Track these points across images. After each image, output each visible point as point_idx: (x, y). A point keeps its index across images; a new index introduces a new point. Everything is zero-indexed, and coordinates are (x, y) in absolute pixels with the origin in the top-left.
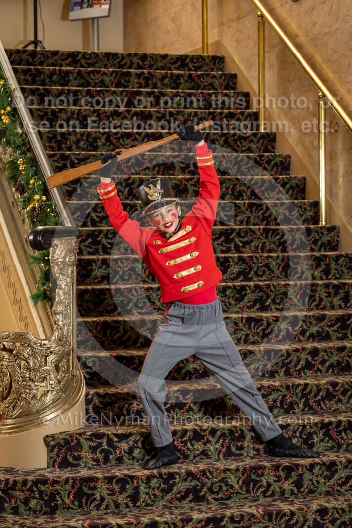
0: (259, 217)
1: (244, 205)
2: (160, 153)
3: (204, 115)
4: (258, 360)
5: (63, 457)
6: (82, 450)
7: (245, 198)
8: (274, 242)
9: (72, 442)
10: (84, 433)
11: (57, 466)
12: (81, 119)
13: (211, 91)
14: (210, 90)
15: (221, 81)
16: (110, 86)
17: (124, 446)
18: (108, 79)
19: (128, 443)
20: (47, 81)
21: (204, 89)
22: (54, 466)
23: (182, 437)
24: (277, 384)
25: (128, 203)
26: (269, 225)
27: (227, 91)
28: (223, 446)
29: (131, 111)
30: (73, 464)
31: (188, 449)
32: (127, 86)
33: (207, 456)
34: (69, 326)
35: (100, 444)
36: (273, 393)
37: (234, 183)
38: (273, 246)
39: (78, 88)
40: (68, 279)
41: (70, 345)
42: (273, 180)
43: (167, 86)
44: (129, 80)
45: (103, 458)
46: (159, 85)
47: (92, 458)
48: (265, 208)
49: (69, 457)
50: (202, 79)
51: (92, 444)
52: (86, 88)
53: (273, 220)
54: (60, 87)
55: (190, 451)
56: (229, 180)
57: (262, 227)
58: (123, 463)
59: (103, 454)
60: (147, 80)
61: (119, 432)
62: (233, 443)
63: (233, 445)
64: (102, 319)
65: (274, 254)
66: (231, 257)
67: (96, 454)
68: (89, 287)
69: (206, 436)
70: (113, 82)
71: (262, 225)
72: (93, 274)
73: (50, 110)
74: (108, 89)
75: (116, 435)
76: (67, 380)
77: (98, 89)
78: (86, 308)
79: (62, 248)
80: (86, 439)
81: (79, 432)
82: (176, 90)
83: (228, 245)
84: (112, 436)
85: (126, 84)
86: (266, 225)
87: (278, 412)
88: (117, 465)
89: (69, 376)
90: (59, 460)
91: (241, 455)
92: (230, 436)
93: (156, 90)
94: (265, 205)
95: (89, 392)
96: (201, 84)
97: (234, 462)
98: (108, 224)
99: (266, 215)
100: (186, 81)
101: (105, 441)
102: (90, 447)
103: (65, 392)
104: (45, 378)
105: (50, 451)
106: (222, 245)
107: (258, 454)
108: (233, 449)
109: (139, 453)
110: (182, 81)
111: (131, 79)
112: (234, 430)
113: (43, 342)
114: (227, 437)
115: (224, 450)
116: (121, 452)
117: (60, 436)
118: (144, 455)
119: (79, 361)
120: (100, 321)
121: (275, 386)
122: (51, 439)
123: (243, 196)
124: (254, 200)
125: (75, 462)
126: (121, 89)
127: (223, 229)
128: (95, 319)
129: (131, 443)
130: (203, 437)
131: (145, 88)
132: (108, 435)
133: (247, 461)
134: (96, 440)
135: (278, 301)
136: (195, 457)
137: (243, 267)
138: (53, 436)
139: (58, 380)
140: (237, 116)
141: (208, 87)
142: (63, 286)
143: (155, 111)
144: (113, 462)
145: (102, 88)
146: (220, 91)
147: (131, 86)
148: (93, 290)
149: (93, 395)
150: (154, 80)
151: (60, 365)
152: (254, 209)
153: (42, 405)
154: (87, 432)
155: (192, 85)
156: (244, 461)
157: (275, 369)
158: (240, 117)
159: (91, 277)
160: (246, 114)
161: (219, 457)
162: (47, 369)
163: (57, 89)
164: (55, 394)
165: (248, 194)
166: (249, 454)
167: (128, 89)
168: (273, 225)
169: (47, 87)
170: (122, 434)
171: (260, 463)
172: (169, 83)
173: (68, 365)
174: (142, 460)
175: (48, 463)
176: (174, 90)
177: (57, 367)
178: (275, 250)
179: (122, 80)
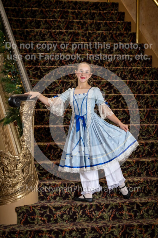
0: (134, 89)
1: (127, 83)
2: (83, 54)
3: (107, 34)
4: (132, 167)
5: (25, 219)
6: (36, 215)
7: (127, 78)
8: (143, 103)
9: (31, 210)
10: (37, 206)
11: (22, 223)
12: (42, 35)
13: (111, 22)
14: (110, 20)
15: (116, 16)
16: (58, 18)
17: (59, 213)
18: (57, 15)
19: (60, 212)
20: (24, 15)
21: (107, 20)
22: (20, 223)
23: (90, 209)
24: (142, 180)
25: (65, 81)
26: (140, 94)
27: (119, 22)
28: (112, 214)
29: (68, 32)
30: (31, 222)
31: (93, 215)
32: (67, 18)
33: (103, 219)
34: (30, 148)
35: (45, 212)
36: (139, 185)
37: (122, 71)
38: (141, 105)
39: (40, 19)
40: (30, 123)
41: (30, 158)
42: (142, 69)
43: (88, 19)
44: (68, 15)
45: (47, 220)
46: (84, 18)
47: (41, 219)
48: (138, 84)
49: (28, 218)
50: (106, 15)
51: (41, 212)
52: (45, 20)
53: (142, 91)
54: (31, 19)
55: (94, 216)
56: (119, 69)
57: (136, 95)
58: (57, 222)
59: (47, 217)
60: (77, 15)
61: (56, 206)
62: (117, 212)
63: (117, 213)
64: (49, 144)
65: (142, 109)
66: (119, 111)
67: (43, 217)
68: (43, 126)
69: (103, 208)
70: (59, 16)
71: (136, 93)
72: (45, 119)
73: (25, 31)
74: (56, 20)
75: (54, 208)
76: (28, 178)
77: (51, 20)
78: (41, 138)
79: (26, 106)
80: (38, 210)
81: (34, 205)
82: (93, 21)
83: (118, 104)
84: (52, 208)
85: (66, 17)
86: (138, 93)
87: (142, 195)
88: (55, 223)
89: (29, 175)
90: (23, 221)
91: (122, 218)
92: (115, 208)
93: (82, 21)
94: (138, 82)
95: (41, 183)
96: (106, 17)
97: (117, 223)
98: (54, 92)
99: (139, 88)
100: (98, 16)
101: (48, 210)
102: (40, 214)
103: (27, 184)
104: (16, 176)
105: (18, 216)
106: (114, 104)
107: (131, 218)
108: (118, 215)
109: (67, 217)
110: (96, 16)
111: (69, 15)
112: (118, 205)
113: (15, 157)
114: (114, 209)
115: (112, 216)
116: (56, 217)
117: (24, 208)
118: (69, 218)
119: (35, 167)
120: (48, 145)
121: (140, 181)
122: (19, 209)
123: (126, 78)
124: (132, 80)
125: (32, 221)
126: (63, 20)
127: (115, 95)
128: (45, 144)
129: (62, 212)
130: (101, 209)
131: (76, 19)
132: (50, 207)
133: (125, 222)
134: (43, 210)
135: (143, 135)
136: (96, 219)
137: (125, 116)
138: (20, 208)
139: (23, 177)
140: (124, 35)
141: (110, 19)
142: (27, 127)
143: (81, 32)
144: (53, 222)
145: (53, 20)
146: (115, 21)
147: (69, 18)
148: (45, 128)
149: (42, 185)
150: (81, 15)
151: (25, 169)
152: (132, 85)
153: (15, 190)
154: (39, 206)
155: (101, 18)
156: (123, 222)
157: (141, 172)
158: (126, 35)
159: (44, 121)
160: (129, 33)
161: (109, 219)
162: (17, 171)
163: (30, 20)
164: (22, 185)
165: (129, 77)
166: (126, 218)
167: (67, 20)
168: (142, 94)
169: (24, 18)
170: (58, 207)
171: (131, 223)
172: (89, 17)
173: (29, 169)
174: (68, 221)
175: (18, 222)
176: (91, 21)
177: (23, 171)
178: (143, 107)
179: (64, 15)
